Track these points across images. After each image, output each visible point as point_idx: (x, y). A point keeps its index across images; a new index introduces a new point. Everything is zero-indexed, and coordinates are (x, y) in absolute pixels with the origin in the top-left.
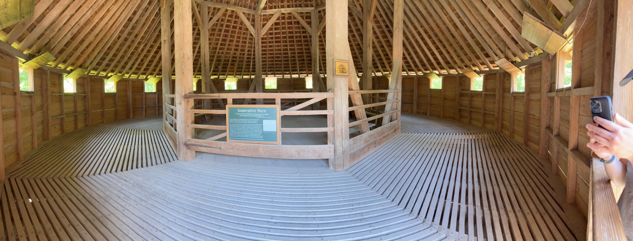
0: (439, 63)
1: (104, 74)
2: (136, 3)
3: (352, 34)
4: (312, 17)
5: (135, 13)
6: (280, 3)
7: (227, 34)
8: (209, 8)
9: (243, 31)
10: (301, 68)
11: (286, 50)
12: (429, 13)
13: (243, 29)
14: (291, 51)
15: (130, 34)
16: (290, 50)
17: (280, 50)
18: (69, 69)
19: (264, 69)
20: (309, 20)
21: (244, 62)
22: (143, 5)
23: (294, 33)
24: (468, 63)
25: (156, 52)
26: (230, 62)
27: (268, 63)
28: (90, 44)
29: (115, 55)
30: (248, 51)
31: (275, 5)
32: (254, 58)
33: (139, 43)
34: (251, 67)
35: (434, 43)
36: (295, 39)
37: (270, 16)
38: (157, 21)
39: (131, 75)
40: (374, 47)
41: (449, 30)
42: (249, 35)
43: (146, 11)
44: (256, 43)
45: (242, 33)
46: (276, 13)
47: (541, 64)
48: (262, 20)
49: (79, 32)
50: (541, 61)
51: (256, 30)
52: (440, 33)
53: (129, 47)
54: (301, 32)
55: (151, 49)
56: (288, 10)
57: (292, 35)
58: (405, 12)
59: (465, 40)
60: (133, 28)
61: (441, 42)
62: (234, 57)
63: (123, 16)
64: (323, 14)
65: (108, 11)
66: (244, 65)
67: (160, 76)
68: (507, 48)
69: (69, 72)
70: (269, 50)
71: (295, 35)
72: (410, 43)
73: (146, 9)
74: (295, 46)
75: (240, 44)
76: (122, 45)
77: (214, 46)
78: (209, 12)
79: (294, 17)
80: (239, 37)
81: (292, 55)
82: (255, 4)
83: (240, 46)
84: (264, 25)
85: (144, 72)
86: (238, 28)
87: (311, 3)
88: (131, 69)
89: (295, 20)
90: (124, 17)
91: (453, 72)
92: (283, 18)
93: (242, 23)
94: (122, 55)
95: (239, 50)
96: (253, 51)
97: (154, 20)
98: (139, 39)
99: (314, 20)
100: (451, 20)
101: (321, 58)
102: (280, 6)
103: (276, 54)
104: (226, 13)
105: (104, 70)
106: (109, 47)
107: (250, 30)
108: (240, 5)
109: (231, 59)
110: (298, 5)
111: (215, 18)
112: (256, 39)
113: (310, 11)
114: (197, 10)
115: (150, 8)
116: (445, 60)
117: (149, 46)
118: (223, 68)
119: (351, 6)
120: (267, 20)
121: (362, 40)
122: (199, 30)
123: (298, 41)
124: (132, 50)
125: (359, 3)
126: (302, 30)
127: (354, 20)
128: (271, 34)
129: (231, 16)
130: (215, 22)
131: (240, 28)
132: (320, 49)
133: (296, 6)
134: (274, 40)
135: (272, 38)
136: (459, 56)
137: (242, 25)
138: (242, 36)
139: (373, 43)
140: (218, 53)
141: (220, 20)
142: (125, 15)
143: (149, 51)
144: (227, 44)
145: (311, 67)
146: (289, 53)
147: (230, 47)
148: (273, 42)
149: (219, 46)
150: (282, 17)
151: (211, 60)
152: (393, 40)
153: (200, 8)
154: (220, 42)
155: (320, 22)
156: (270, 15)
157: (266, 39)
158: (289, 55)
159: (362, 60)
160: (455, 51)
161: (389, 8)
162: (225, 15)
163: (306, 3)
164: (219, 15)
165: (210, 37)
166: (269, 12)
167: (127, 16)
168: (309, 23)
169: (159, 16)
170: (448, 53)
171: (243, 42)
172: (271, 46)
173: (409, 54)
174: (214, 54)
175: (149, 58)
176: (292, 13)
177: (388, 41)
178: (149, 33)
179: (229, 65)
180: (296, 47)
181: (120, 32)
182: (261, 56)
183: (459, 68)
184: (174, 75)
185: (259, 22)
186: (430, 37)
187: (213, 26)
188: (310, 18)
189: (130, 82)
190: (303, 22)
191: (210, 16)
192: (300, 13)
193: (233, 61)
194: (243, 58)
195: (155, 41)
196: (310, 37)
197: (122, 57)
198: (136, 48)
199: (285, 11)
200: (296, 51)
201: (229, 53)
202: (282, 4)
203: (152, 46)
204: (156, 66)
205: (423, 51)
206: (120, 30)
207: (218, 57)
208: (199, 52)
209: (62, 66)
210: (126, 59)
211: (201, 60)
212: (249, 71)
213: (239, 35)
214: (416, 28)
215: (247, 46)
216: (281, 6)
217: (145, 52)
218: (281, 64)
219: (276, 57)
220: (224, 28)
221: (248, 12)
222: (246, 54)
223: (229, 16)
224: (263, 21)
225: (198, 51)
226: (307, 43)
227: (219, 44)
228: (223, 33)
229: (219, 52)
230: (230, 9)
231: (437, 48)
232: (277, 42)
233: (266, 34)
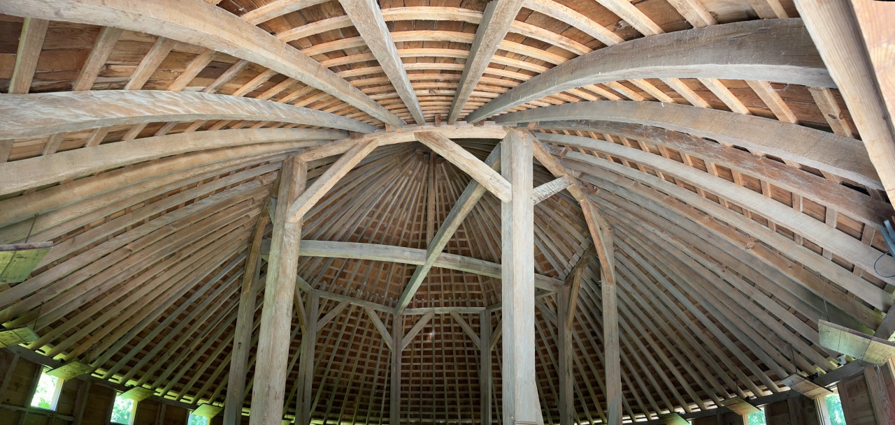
0: (682, 392)
1: (117, 379)
2: (202, 275)
3: (542, 348)
4: (482, 321)
5: (197, 288)
6: (433, 299)
7: (346, 341)
8: (321, 299)
9: (373, 339)
10: (463, 413)
11: (441, 375)
12: (655, 309)
13: (373, 335)
14: (449, 378)
15: (182, 317)
16: (448, 375)
17: (431, 375)
18: (57, 358)
19: (404, 412)
20: (477, 326)
21: (372, 394)
22: (213, 280)
23: (454, 345)
24: (732, 384)
25: (222, 357)
26: (347, 394)
27: (411, 399)
28: (109, 322)
29: (148, 348)
30: (380, 374)
31: (426, 301)
32: (388, 389)
33: (195, 335)
34: (383, 406)
35: (670, 355)
36: (455, 356)
37: (418, 318)
38: (232, 305)
39: (167, 391)
40: (575, 370)
41: (692, 333)
42: (382, 345)
43: (216, 289)
44: (393, 361)
45: (372, 342)
46: (427, 313)
47: (863, 374)
48: (404, 322)
49: (96, 300)
50: (863, 371)
51: (395, 339)
52: (678, 338)
53: (176, 338)
54: (465, 344)
55: (213, 348)
56: (446, 310)
57: (450, 348)
58: (620, 311)
59: (721, 346)
60: (190, 309)
61: (681, 352)
62: (354, 384)
63: (177, 289)
64: (498, 317)
65: (154, 278)
66: (371, 401)
67: (221, 405)
68: (795, 353)
69: (56, 365)
70: (414, 375)
71: (455, 349)
72: (632, 359)
73: (217, 286)
74: (456, 367)
75: (368, 360)
76: (164, 333)
77: (323, 361)
78: (320, 306)
79: (454, 319)
80: (366, 349)
81: (450, 385)
82: (394, 299)
83: (367, 364)
84: (407, 331)
85: (192, 390)
86: (365, 333)
87: (480, 301)
88: (170, 378)
89: (456, 325)
90: (178, 291)
91: (710, 405)
92: (438, 321)
93: (372, 326)
94: (161, 351)
95: (365, 372)
96: (387, 376)
97: (227, 303)
98: (195, 328)
99: (485, 326)
100: (693, 317)
101: (495, 393)
102: (433, 304)
103: (425, 382)
104: (348, 309)
105: (122, 372)
106: (142, 332)
107: (384, 338)
108: (371, 299)
109: (349, 388)
110: (460, 303)
111: (329, 317)
112: (394, 354)
113: (478, 313)
114: (300, 300)
115: (223, 285)
116: (692, 384)
117: (210, 342)
118: (334, 404)
119: (539, 307)
120: (413, 324)
121: (557, 358)
122: (300, 330)
123: (460, 360)
124: (180, 344)
125: (551, 300)
126: (466, 341)
127: (544, 326)
128: (418, 346)
129: (356, 314)
130: (329, 321)
131: (369, 334)
132: (493, 375)
133: (458, 305)
134: (422, 357)
135: (419, 353)
136: (714, 374)
137: (372, 329)
138: (371, 346)
139: (574, 363)
140: (329, 375)
141: (338, 319)
142: (181, 288)
143: (209, 352)
144: (345, 360)
145: (479, 411)
146: (446, 382)
147: (350, 365)
148: (419, 360)
149: (331, 362)
150: (436, 320)
151: (315, 387)
152: (604, 356)
153: (306, 298)
154: (334, 354)
155: (494, 329)
156: (417, 316)
157: (409, 353)
158: (446, 385)
159: (559, 396)
160: (707, 365)
161: (595, 306)
162: (345, 312)
163: (473, 300)
164: (337, 311)
165: (318, 344)
166: (416, 311)
167: (183, 289)
168: (477, 330)
169: (236, 299)
170: (696, 370)
171: (372, 357)
172: (416, 367)
173: (632, 379)
174: (321, 376)
175: (207, 365)
176: (452, 314)
177: (597, 359)
178: (215, 321)
179: (346, 398)
180: (457, 371)
181: (165, 312)
182: (400, 385)
183: (719, 395)
184: (248, 406)
185: (400, 325)
186: (662, 346)
187: (325, 327)
188: (479, 323)
189: (164, 407)
190: (468, 329)
191: (322, 311)
192: (464, 315)
193: (352, 391)
194: (371, 387)
195: (223, 337)
196: (479, 353)
197: (160, 354)
198: (188, 343)
199: (441, 311)
200: (457, 378)
201: (348, 376)
202: (437, 301)
203: (216, 345)
204: (217, 382)
205: (654, 371)
206: (167, 308)
207: (327, 381)
208: (296, 368)
209: (47, 350)
210: (165, 358)
211: (298, 385)
212: (378, 415)
213: (366, 345)
214: (638, 334)
215: (378, 366)
216: (435, 303)
217: (201, 352)
218: (432, 404)
219: (425, 389)
220: (343, 331)
221: (382, 310)
222: (375, 380)
223: (352, 314)
224: (406, 324)
225: (294, 367)
226: (474, 364)
227: (332, 358)
228: (340, 339)
229: (330, 372)
230: (355, 304)
231: (677, 364)
232: (426, 360)
233: (410, 345)
